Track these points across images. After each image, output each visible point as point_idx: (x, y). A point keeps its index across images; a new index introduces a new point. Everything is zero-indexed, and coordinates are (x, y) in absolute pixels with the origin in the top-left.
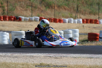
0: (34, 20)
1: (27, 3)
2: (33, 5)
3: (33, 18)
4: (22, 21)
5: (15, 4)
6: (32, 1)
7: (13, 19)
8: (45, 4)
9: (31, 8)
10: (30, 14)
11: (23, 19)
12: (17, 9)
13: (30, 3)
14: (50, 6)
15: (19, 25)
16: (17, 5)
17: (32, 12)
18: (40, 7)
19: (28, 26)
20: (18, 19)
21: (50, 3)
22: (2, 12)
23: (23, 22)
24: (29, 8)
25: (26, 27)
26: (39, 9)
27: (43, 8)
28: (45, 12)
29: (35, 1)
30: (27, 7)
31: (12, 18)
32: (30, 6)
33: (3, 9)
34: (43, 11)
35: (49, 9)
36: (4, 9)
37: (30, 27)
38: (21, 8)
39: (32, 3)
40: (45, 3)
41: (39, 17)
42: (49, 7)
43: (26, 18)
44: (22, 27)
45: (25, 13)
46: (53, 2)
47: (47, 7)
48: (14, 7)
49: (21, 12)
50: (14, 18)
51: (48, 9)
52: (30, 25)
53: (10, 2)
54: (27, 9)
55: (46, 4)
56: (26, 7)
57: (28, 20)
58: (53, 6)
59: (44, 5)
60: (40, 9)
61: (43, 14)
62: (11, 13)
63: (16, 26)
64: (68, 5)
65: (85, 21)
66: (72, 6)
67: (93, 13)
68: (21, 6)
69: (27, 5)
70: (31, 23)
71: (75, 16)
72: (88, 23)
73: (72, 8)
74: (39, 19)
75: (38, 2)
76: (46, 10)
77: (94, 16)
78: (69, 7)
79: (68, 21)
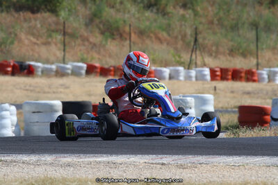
0: (72, 71)
1: (50, 25)
2: (66, 30)
3: (69, 66)
4: (38, 76)
5: (13, 27)
6: (63, 18)
7: (9, 69)
8: (101, 26)
9: (59, 37)
10: (60, 54)
11: (40, 70)
12: (20, 41)
13: (57, 23)
14: (115, 33)
15: (30, 86)
16: (19, 30)
17: (64, 50)
18: (86, 34)
19: (55, 90)
20: (25, 69)
21: (117, 22)
23: (41, 77)
24: (56, 38)
25: (51, 91)
26: (83, 40)
27: (96, 38)
28: (102, 50)
29: (71, 19)
30: (50, 36)
31: (9, 66)
32: (57, 31)
34: (95, 45)
35: (114, 39)
37: (61, 92)
38: (32, 38)
39: (64, 23)
40: (100, 23)
41: (85, 63)
42: (113, 34)
43: (48, 66)
44: (39, 92)
45: (43, 51)
46: (125, 21)
47: (107, 34)
48: (13, 36)
50: (14, 67)
51: (109, 40)
52: (62, 85)
54: (50, 40)
55: (104, 25)
56: (46, 34)
57: (53, 73)
58: (124, 31)
59: (100, 29)
60: (88, 40)
61: (96, 56)
62: (4, 53)
63: (21, 88)
64: (168, 28)
65: (218, 73)
66: (180, 31)
67: (241, 51)
68: (31, 32)
69: (48, 30)
70: (64, 81)
71: (189, 60)
72: (227, 80)
73: (180, 37)
74: (85, 68)
75: (81, 20)
76: (104, 42)
77: (243, 59)
78: (169, 35)
79: (170, 75)
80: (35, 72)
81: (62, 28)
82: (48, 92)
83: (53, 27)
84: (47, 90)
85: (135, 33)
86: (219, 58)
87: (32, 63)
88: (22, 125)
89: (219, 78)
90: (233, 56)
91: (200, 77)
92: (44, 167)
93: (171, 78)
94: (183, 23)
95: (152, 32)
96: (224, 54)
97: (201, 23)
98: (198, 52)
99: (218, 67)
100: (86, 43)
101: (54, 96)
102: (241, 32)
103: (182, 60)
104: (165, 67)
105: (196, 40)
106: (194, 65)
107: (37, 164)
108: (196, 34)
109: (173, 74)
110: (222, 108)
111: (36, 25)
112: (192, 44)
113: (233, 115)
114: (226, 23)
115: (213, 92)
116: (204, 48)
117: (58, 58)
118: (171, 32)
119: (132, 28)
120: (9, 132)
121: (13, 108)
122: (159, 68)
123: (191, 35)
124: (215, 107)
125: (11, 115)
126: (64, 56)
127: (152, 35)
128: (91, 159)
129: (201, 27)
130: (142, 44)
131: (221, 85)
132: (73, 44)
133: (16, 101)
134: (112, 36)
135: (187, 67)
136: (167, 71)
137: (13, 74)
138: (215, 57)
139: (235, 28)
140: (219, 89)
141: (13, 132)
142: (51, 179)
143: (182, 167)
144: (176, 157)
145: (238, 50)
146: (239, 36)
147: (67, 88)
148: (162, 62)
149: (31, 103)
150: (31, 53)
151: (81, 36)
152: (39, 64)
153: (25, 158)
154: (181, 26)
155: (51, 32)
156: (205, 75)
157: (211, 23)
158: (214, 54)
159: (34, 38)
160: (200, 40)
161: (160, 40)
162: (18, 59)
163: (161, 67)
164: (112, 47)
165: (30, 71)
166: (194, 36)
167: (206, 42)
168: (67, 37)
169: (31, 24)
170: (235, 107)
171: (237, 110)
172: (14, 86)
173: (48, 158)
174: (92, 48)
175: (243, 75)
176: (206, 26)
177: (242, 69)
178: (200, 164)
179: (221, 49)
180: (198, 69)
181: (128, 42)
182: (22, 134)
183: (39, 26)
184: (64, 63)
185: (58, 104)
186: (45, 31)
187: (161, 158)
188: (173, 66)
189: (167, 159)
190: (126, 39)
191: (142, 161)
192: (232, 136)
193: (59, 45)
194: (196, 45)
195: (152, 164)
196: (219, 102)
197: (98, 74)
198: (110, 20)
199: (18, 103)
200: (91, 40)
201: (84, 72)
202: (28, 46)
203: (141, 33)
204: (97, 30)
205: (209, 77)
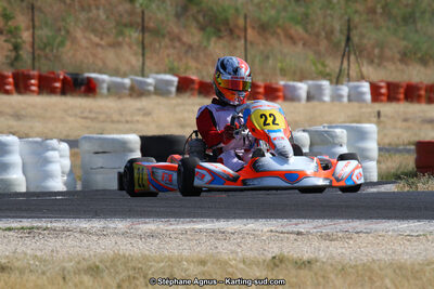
0: (155, 87)
1: (121, 16)
2: (146, 25)
3: (150, 80)
4: (102, 96)
5: (64, 20)
6: (141, 5)
7: (58, 85)
8: (201, 18)
9: (135, 35)
10: (136, 61)
11: (105, 86)
12: (74, 41)
13: (132, 13)
14: (223, 28)
15: (90, 111)
16: (72, 24)
17: (143, 55)
18: (176, 30)
19: (129, 118)
20: (81, 84)
21: (224, 10)
22: (9, 53)
23: (107, 97)
24: (130, 37)
25: (123, 119)
26: (172, 40)
27: (193, 36)
28: (201, 55)
29: (154, 6)
30: (121, 33)
31: (57, 80)
32: (131, 25)
33: (13, 40)
34: (190, 47)
35: (220, 37)
36: (19, 40)
37: (138, 121)
38: (92, 37)
39: (143, 13)
40: (198, 12)
41: (175, 75)
42: (219, 30)
43: (118, 80)
44: (103, 122)
45: (110, 56)
46: (237, 10)
47: (209, 29)
48: (63, 33)
49: (94, 55)
50: (64, 81)
51: (213, 39)
52: (139, 110)
53: (40, 10)
54: (120, 39)
55: (204, 16)
56: (114, 31)
57: (127, 92)
58: (236, 26)
59: (198, 22)
60: (180, 40)
61: (192, 64)
62: (50, 60)
63: (76, 115)
64: (305, 20)
65: (384, 91)
66: (324, 25)
67: (419, 55)
68: (92, 27)
69: (118, 24)
70: (143, 103)
71: (337, 70)
72: (398, 100)
73: (323, 34)
74: (176, 84)
75: (169, 8)
76: (205, 44)
77: (422, 69)
78: (307, 31)
79: (308, 93)
80: (98, 90)
81: (139, 20)
82: (119, 122)
83: (126, 19)
84: (116, 117)
85: (253, 28)
86: (385, 67)
87: (93, 75)
88: (79, 172)
89: (384, 98)
90: (406, 64)
91: (355, 97)
92: (113, 239)
93: (309, 98)
94: (329, 12)
95: (279, 26)
96: (392, 59)
97: (356, 12)
98: (352, 57)
99: (382, 81)
100: (177, 44)
101: (127, 126)
102: (419, 25)
103: (328, 70)
104: (301, 80)
105: (348, 39)
106: (346, 78)
107: (102, 234)
108: (349, 30)
109: (312, 93)
110: (390, 144)
111: (98, 15)
112: (343, 44)
113: (407, 156)
114: (395, 11)
115: (375, 119)
116: (361, 52)
117: (133, 67)
118: (309, 27)
119: (248, 20)
120: (58, 184)
121: (65, 146)
122: (291, 83)
123: (341, 31)
124: (379, 144)
125: (61, 156)
126: (143, 64)
127: (279, 31)
128: (187, 227)
129: (356, 19)
130: (264, 44)
131: (388, 109)
132: (157, 45)
133: (68, 136)
134: (218, 33)
135: (335, 80)
136: (303, 88)
137: (64, 92)
138: (379, 65)
139: (409, 19)
140: (386, 116)
141: (65, 184)
142: (124, 256)
143: (328, 237)
144: (319, 222)
145: (415, 54)
146: (417, 31)
147: (148, 114)
148: (294, 73)
149: (93, 138)
150: (91, 60)
151: (169, 33)
152: (105, 77)
153: (84, 224)
154: (325, 17)
155: (122, 26)
156: (362, 94)
157: (372, 11)
158: (376, 61)
159: (96, 36)
160: (355, 39)
161: (292, 39)
162: (71, 70)
163: (294, 80)
164: (217, 51)
165: (89, 88)
166: (345, 32)
167: (365, 41)
168: (147, 35)
169: (91, 15)
170: (410, 144)
171: (413, 147)
172: (65, 111)
173: (120, 225)
174: (186, 52)
175: (423, 93)
176: (364, 17)
177: (421, 83)
178: (357, 233)
179: (388, 53)
180: (352, 84)
181: (243, 42)
182: (79, 188)
183: (103, 17)
184: (143, 76)
185: (134, 139)
186: (112, 25)
187: (296, 225)
188: (313, 79)
189: (305, 225)
190: (239, 37)
191: (265, 229)
192: (407, 189)
193: (135, 47)
194: (348, 46)
195: (282, 233)
196: (385, 135)
197: (196, 93)
198: (215, 8)
199: (72, 138)
200: (185, 39)
201: (173, 89)
202: (87, 48)
203: (263, 28)
204: (194, 24)
205: (368, 97)
